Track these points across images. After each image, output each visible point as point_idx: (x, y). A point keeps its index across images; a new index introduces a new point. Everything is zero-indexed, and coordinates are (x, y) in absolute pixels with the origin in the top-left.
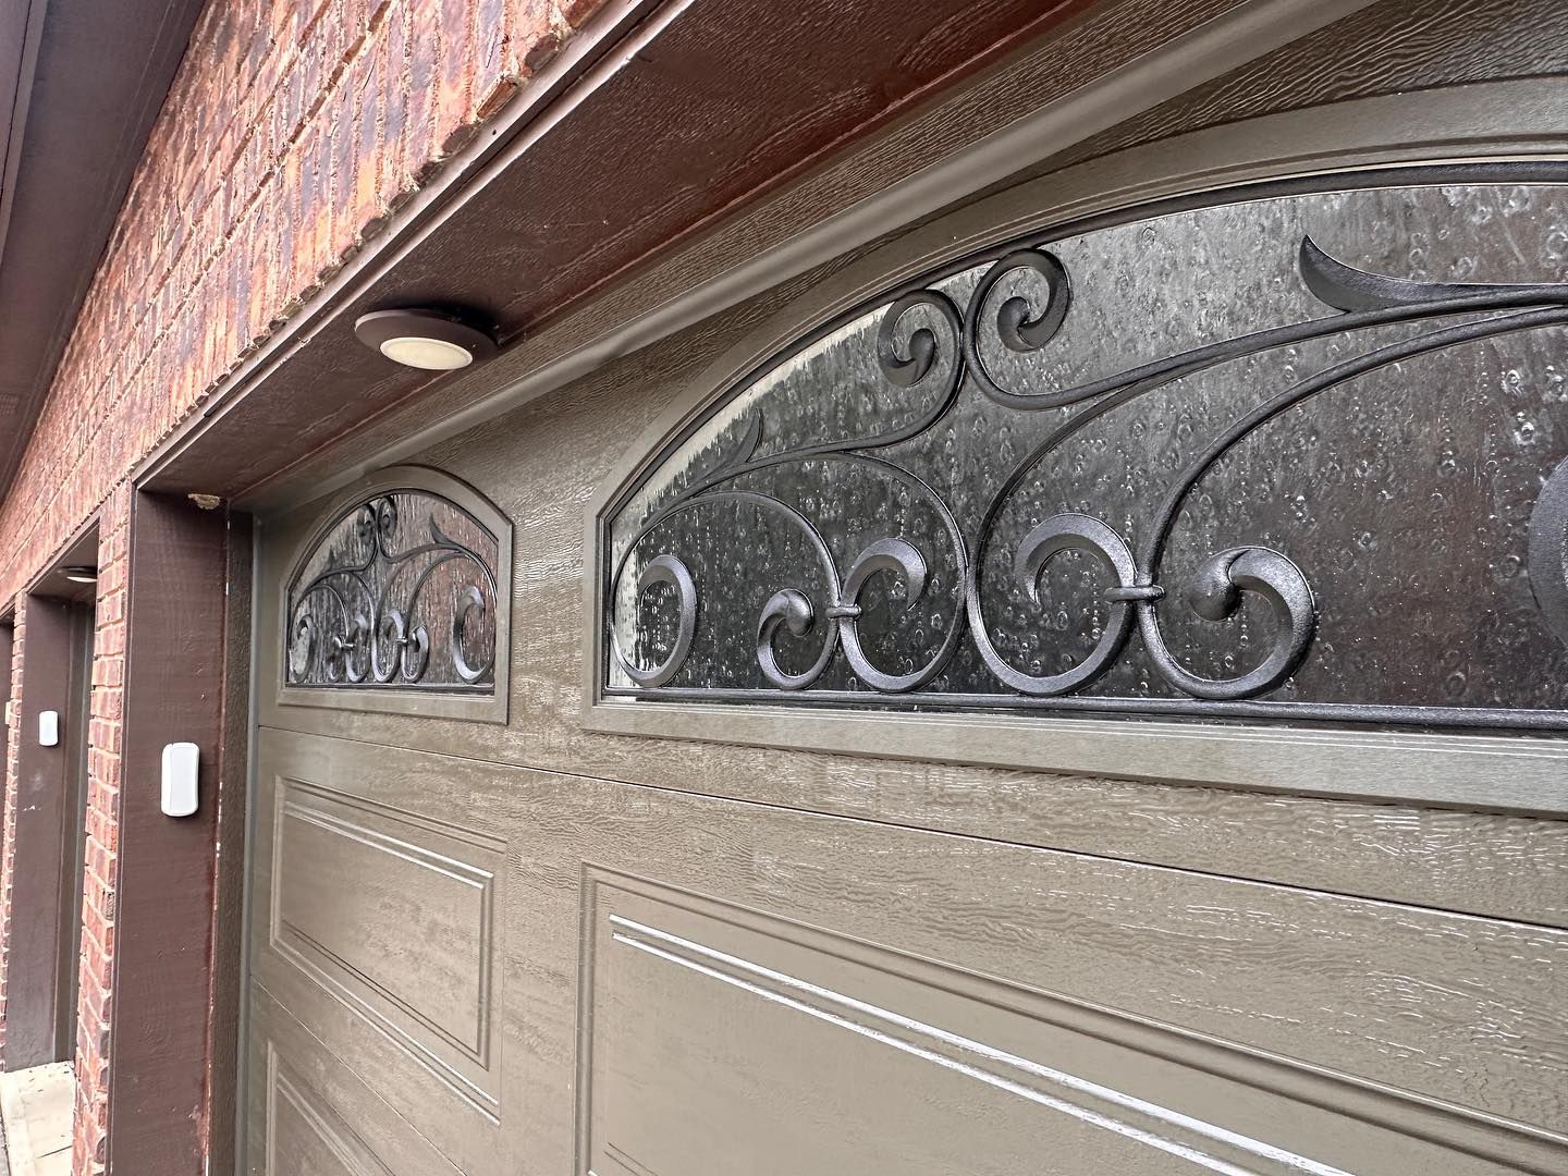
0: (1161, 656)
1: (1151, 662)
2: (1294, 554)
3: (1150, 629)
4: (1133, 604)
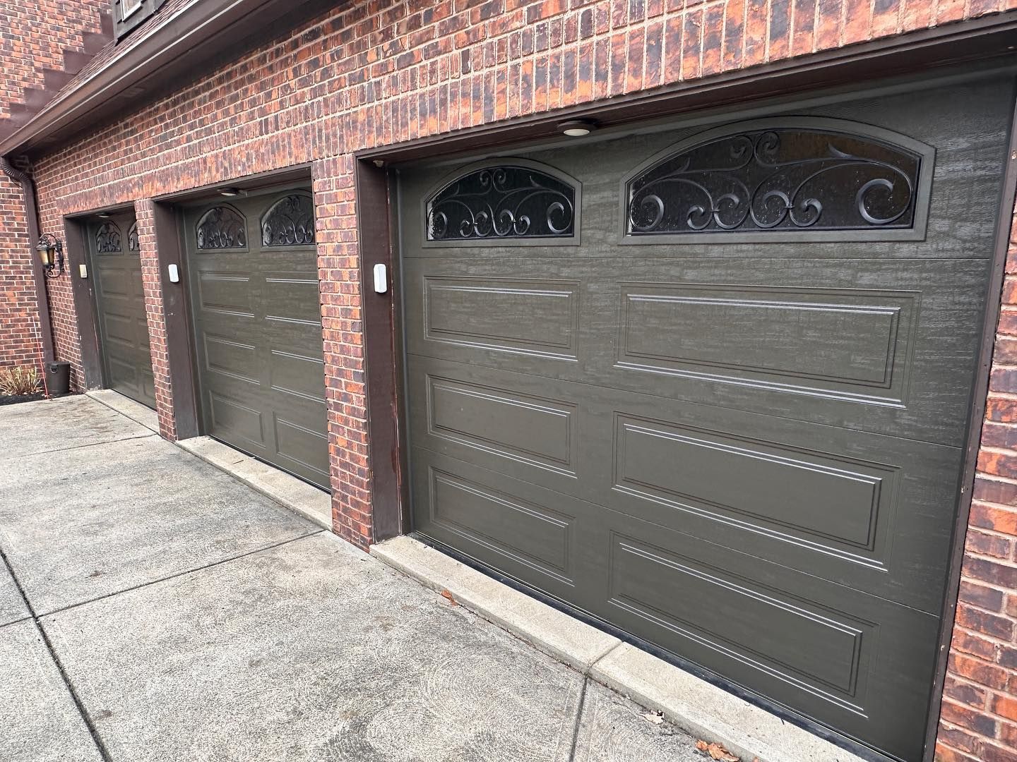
0: (793, 220)
1: (791, 220)
2: (820, 200)
3: (791, 214)
4: (788, 209)
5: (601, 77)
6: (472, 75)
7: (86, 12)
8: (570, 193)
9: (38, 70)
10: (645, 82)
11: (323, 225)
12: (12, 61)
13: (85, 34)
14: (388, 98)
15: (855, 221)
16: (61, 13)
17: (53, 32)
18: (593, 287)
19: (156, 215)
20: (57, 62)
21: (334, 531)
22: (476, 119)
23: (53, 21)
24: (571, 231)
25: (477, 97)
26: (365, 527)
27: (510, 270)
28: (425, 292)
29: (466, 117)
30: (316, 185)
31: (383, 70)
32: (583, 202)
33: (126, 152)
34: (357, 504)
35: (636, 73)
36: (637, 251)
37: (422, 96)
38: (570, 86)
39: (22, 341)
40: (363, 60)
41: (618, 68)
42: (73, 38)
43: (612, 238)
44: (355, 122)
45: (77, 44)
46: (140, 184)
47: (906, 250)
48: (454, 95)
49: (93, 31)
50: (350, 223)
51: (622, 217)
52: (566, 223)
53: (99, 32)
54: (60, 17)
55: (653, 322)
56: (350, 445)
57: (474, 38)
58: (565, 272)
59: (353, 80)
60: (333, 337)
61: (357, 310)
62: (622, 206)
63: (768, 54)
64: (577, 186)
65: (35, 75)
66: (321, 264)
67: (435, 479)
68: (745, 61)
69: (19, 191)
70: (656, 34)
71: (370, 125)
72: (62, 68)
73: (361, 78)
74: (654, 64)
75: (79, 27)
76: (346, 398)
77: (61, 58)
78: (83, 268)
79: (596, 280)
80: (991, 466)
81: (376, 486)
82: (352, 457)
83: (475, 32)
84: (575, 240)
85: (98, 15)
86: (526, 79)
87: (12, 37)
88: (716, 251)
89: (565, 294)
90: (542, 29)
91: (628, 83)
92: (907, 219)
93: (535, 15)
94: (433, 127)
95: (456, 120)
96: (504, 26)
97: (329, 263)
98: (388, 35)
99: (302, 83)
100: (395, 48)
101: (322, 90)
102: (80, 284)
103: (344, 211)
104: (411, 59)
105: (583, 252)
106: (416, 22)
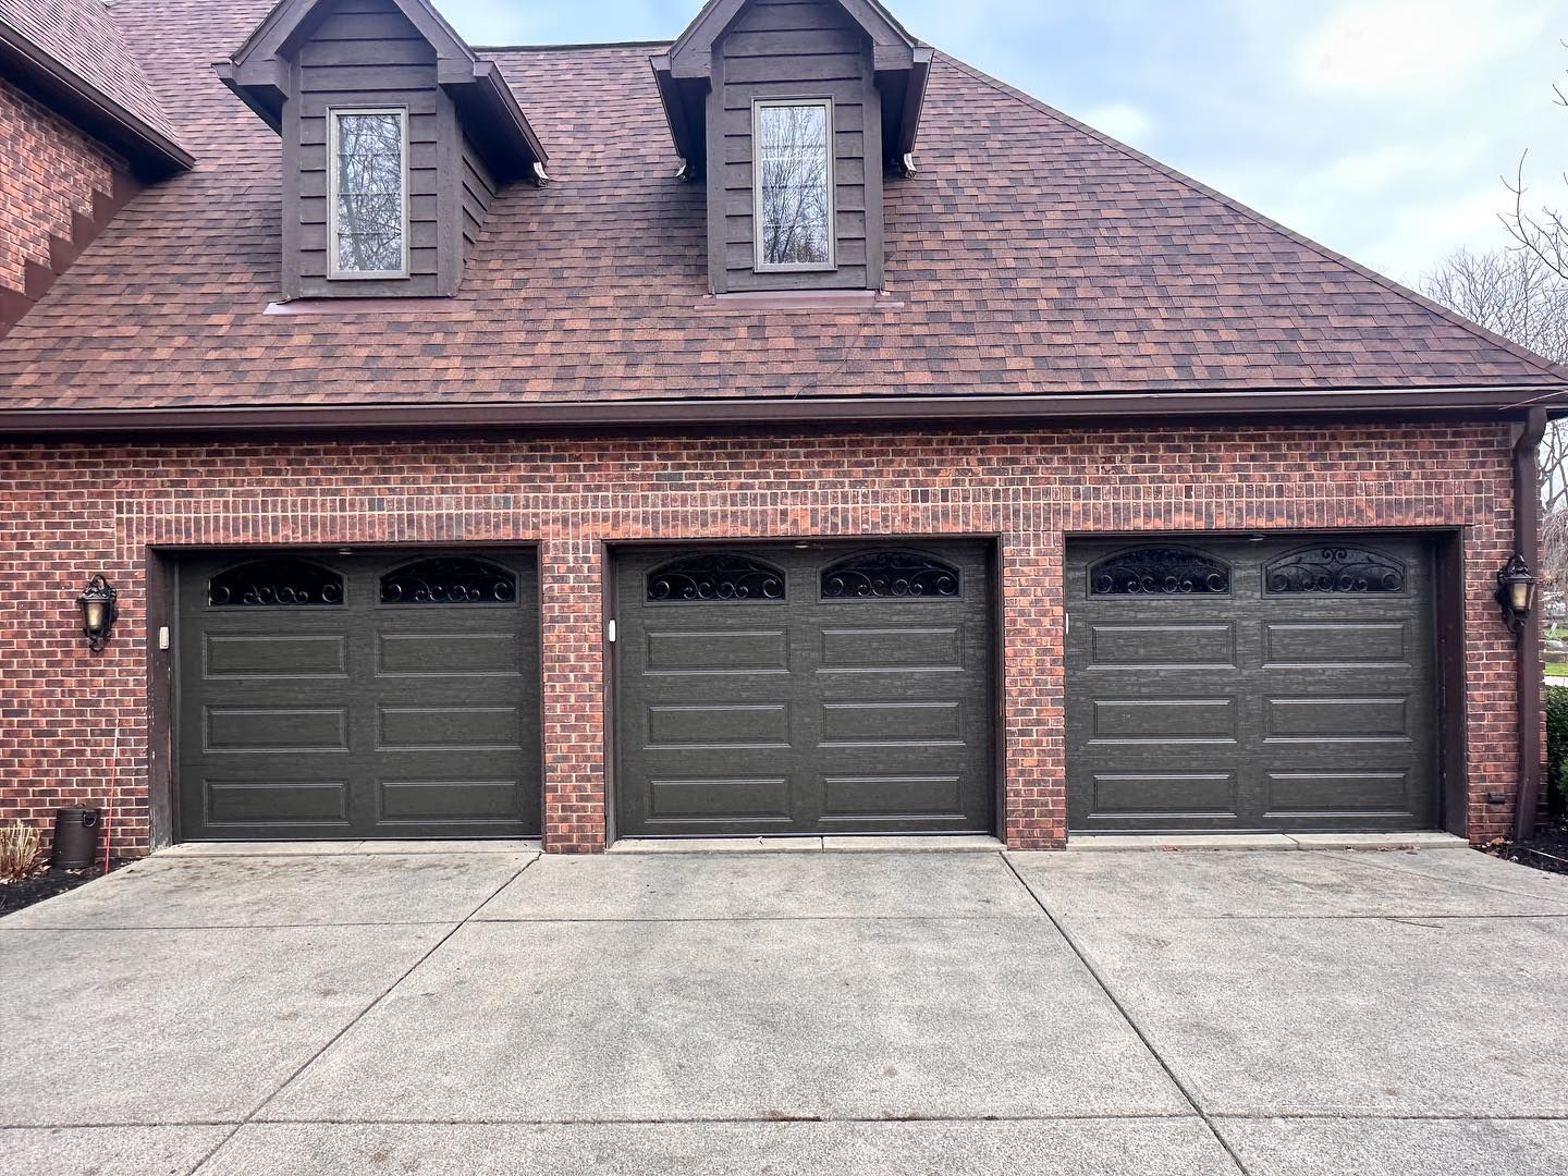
5: (1290, 517)
6: (1193, 500)
7: (56, 205)
8: (1226, 569)
11: (1013, 583)
14: (1107, 500)
16: (27, 201)
17: (15, 228)
18: (1245, 623)
19: (604, 561)
20: (16, 278)
21: (1010, 849)
25: (1198, 513)
27: (1178, 615)
29: (1188, 523)
30: (1008, 550)
31: (1104, 481)
32: (1234, 575)
36: (1274, 602)
37: (1146, 504)
40: (1079, 470)
42: (35, 240)
43: (1257, 595)
44: (1066, 510)
45: (40, 252)
46: (569, 521)
48: (1178, 509)
49: (61, 236)
53: (68, 238)
54: (25, 206)
56: (1041, 763)
57: (1195, 479)
59: (1064, 481)
60: (1022, 673)
61: (1060, 649)
63: (1375, 523)
64: (1230, 566)
68: (1364, 524)
70: (1320, 504)
71: (1086, 516)
72: (21, 289)
73: (1076, 481)
75: (47, 227)
76: (1039, 722)
77: (19, 271)
78: (164, 634)
80: (1471, 678)
82: (1044, 773)
83: (1197, 477)
85: (68, 212)
86: (1239, 509)
90: (1250, 487)
93: (1244, 478)
94: (1158, 524)
95: (1180, 523)
96: (1221, 479)
97: (1022, 613)
98: (1109, 460)
99: (991, 472)
100: (1118, 470)
101: (1022, 481)
102: (159, 660)
103: (1046, 572)
104: (1136, 481)
105: (1237, 603)
106: (1141, 460)
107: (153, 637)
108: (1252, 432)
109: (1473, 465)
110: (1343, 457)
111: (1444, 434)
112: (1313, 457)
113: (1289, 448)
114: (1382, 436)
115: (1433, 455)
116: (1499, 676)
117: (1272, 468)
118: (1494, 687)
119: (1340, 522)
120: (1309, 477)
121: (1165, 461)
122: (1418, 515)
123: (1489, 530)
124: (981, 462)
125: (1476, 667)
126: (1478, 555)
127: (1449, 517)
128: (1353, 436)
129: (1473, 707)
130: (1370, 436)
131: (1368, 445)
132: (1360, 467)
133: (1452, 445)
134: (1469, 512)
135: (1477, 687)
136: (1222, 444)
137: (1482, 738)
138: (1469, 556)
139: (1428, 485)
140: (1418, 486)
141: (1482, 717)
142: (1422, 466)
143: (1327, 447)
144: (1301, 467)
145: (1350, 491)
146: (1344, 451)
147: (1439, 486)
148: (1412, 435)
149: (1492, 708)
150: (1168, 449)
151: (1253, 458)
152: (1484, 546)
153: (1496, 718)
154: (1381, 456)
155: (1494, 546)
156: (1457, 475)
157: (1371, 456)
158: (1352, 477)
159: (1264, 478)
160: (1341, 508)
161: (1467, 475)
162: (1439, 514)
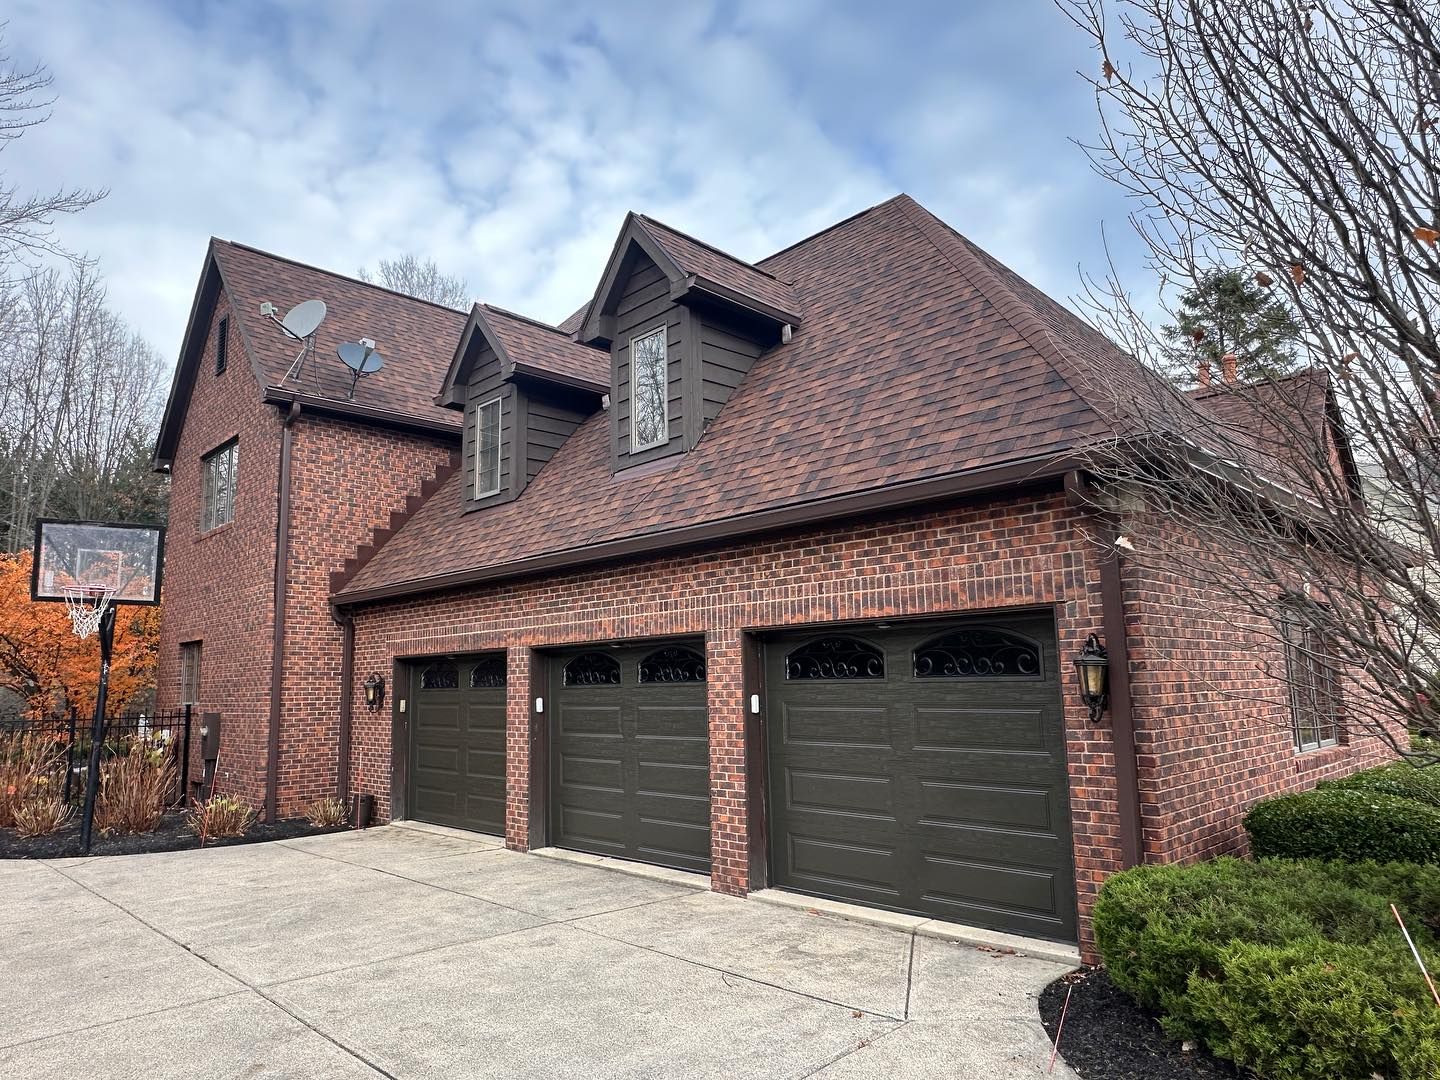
0: (993, 672)
2: (1003, 664)
3: (992, 669)
4: (991, 667)
5: (897, 605)
6: (825, 595)
7: (412, 480)
8: (881, 655)
9: (370, 530)
10: (917, 610)
11: (713, 672)
12: (352, 524)
13: (408, 498)
14: (768, 600)
15: (1017, 672)
17: (386, 499)
18: (897, 705)
19: (532, 660)
20: (385, 523)
21: (713, 890)
22: (828, 617)
23: (386, 490)
24: (882, 674)
25: (828, 607)
26: (743, 881)
27: (846, 698)
28: (784, 713)
29: (821, 616)
30: (709, 645)
31: (766, 585)
32: (887, 660)
33: (503, 611)
34: (736, 864)
35: (914, 606)
36: (920, 685)
37: (793, 602)
38: (881, 608)
39: (321, 775)
40: (750, 578)
41: (905, 603)
43: (906, 679)
44: (743, 611)
45: (402, 506)
46: (517, 635)
47: (1039, 685)
48: (814, 604)
49: (414, 495)
50: (737, 669)
51: (911, 668)
52: (879, 670)
54: (392, 486)
55: (933, 723)
56: (731, 820)
57: (825, 577)
58: (880, 697)
59: (741, 587)
60: (719, 744)
61: (741, 725)
62: (910, 663)
63: (969, 606)
64: (884, 652)
65: (367, 535)
66: (711, 696)
67: (793, 842)
68: (960, 608)
69: (340, 634)
70: (921, 590)
71: (755, 614)
72: (388, 527)
73: (749, 587)
74: (921, 603)
76: (730, 786)
77: (388, 519)
78: (403, 703)
79: (898, 701)
80: (1072, 771)
81: (751, 848)
82: (733, 829)
83: (826, 575)
84: (885, 680)
85: (420, 481)
86: (857, 601)
87: (355, 506)
88: (960, 686)
89: (881, 710)
90: (864, 580)
91: (910, 610)
92: (1037, 672)
93: (860, 573)
94: (800, 619)
95: (815, 617)
96: (843, 575)
97: (718, 695)
98: (768, 567)
99: (700, 584)
100: (774, 575)
101: (717, 590)
102: (398, 718)
103: (732, 662)
104: (784, 582)
105: (890, 686)
106: (788, 564)
107: (396, 705)
108: (865, 530)
109: (1059, 537)
110: (938, 543)
111: (1030, 509)
112: (913, 547)
113: (894, 541)
114: (971, 519)
115: (1020, 532)
116: (1102, 771)
117: (879, 561)
118: (1098, 783)
119: (936, 608)
120: (909, 566)
121: (804, 564)
122: (1009, 594)
123: (1082, 607)
124: (695, 577)
125: (1077, 759)
126: (1072, 634)
127: (1039, 595)
128: (946, 522)
129: (1076, 803)
130: (960, 520)
131: (960, 530)
132: (953, 552)
133: (1038, 519)
134: (1060, 588)
135: (1079, 782)
136: (843, 544)
137: (1088, 841)
138: (1062, 636)
139: (1016, 564)
140: (1007, 565)
141: (1086, 817)
142: (1009, 544)
143: (924, 535)
144: (903, 558)
145: (945, 577)
146: (939, 537)
147: (1027, 563)
148: (1001, 514)
149: (1095, 806)
150: (806, 553)
151: (866, 553)
152: (1078, 624)
153: (1101, 818)
154: (972, 539)
155: (1089, 623)
156: (1044, 550)
157: (962, 540)
158: (946, 562)
159: (874, 570)
160: (937, 593)
161: (1053, 549)
162: (1028, 592)
